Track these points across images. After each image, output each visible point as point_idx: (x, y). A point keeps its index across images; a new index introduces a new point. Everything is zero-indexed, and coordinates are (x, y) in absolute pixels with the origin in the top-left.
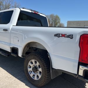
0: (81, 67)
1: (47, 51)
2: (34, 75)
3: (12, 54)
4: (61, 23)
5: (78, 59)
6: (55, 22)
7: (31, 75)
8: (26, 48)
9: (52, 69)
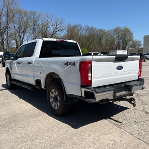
0: (82, 89)
1: (61, 80)
2: (55, 105)
3: (36, 87)
4: (134, 40)
5: (80, 83)
6: (123, 41)
7: (53, 106)
8: (48, 79)
9: (66, 95)
